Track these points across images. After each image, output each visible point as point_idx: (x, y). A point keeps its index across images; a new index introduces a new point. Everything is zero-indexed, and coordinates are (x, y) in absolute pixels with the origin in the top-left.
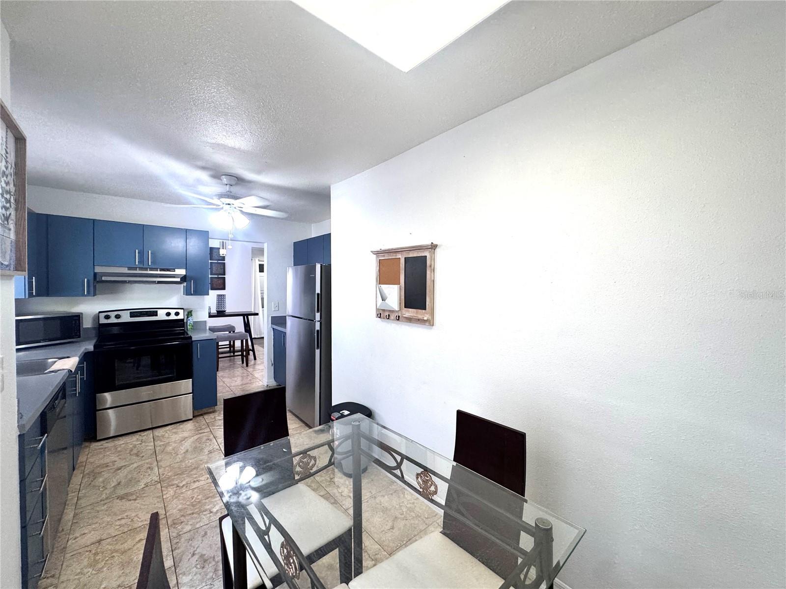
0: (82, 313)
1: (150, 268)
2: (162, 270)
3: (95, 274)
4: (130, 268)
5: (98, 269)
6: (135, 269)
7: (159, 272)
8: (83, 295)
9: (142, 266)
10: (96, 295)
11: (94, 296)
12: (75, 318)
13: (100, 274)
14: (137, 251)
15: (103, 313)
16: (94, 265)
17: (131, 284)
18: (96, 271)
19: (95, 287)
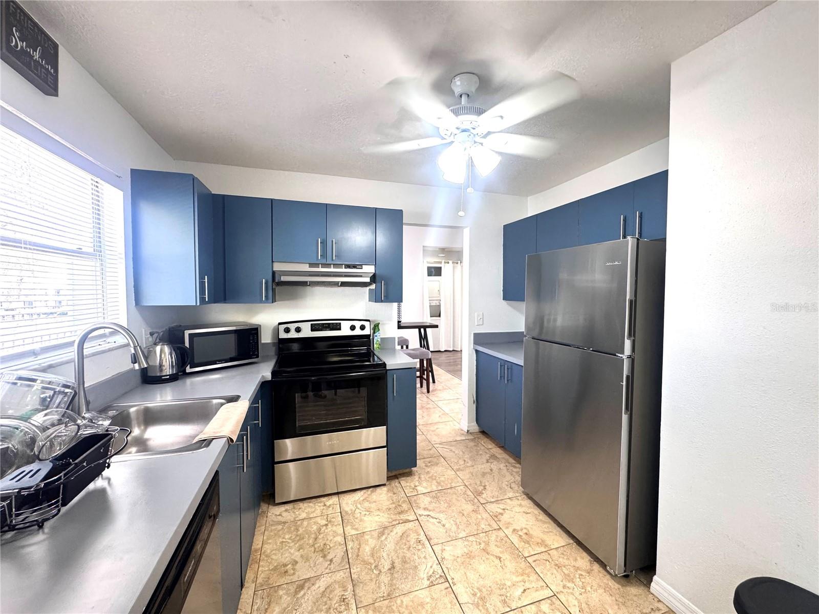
0: (260, 326)
1: (333, 264)
2: (348, 266)
3: (274, 273)
4: (311, 265)
5: (278, 267)
6: (316, 265)
7: (343, 270)
8: (261, 301)
9: (324, 261)
10: (275, 301)
11: (272, 303)
12: (253, 332)
13: (278, 272)
14: (319, 239)
15: (283, 325)
16: (273, 262)
17: (312, 286)
18: (274, 270)
19: (274, 290)
